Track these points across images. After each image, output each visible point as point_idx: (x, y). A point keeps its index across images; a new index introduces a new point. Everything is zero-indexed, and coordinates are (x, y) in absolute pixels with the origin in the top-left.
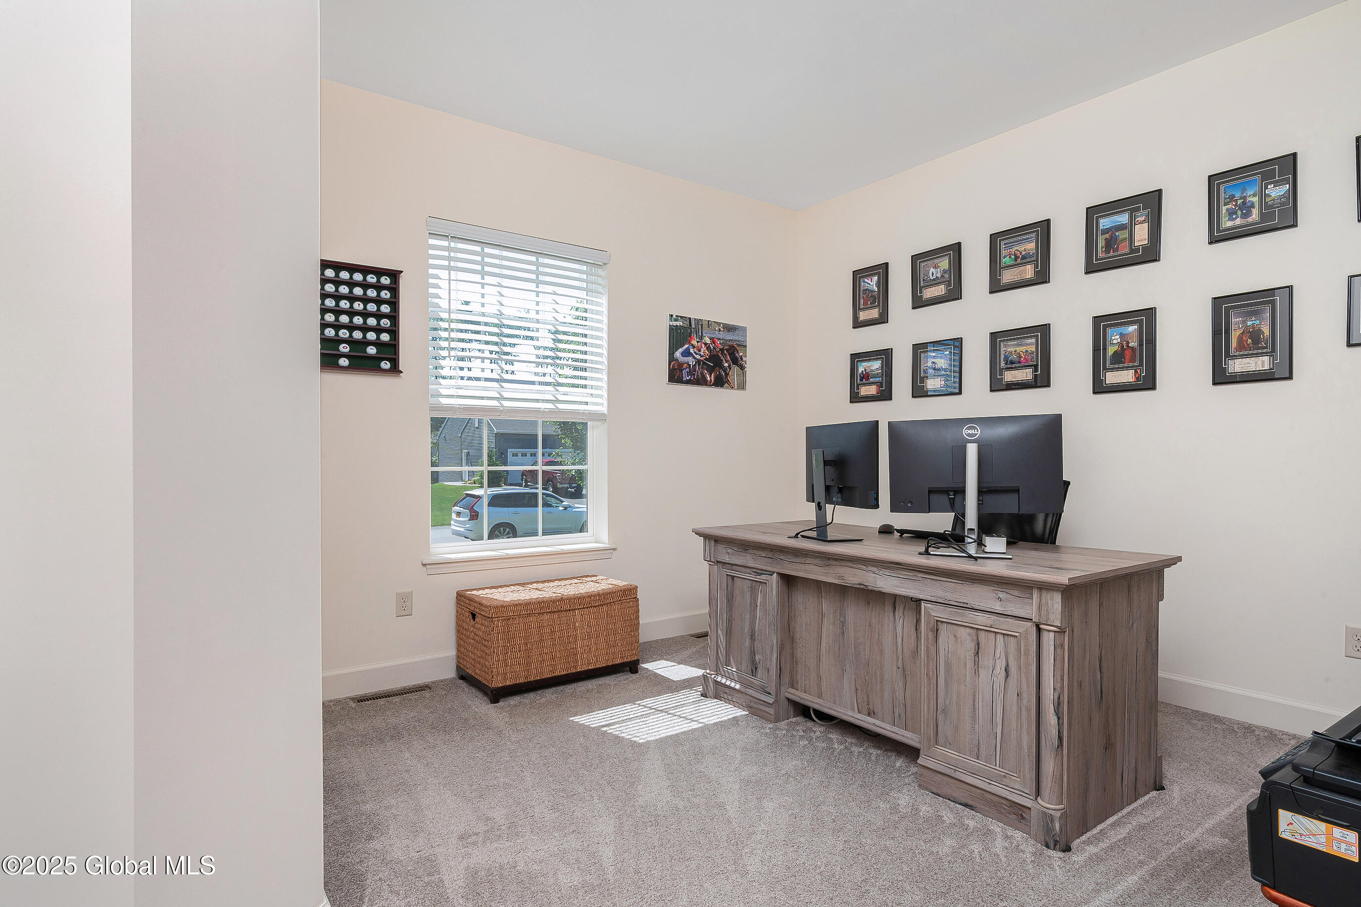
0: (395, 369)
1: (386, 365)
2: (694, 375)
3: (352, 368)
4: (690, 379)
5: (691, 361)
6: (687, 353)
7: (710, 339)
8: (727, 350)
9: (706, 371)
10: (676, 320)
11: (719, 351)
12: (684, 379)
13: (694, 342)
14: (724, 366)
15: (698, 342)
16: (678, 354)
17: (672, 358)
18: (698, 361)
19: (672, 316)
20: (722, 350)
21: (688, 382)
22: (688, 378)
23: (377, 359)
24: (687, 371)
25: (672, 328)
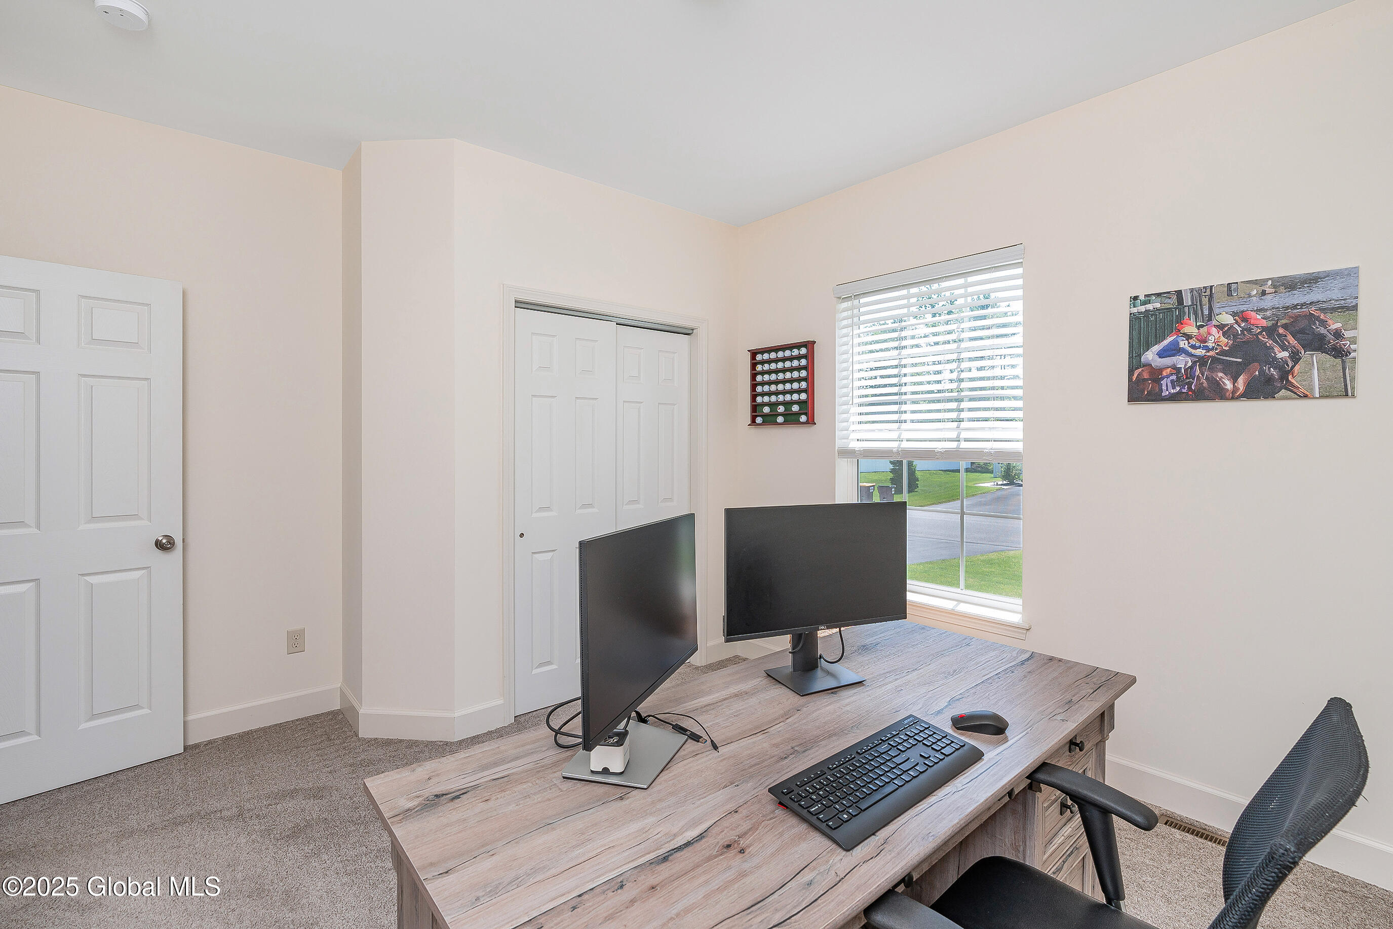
0: (811, 421)
1: (803, 418)
2: (1190, 384)
3: (785, 423)
4: (1180, 393)
5: (1182, 362)
6: (1173, 350)
7: (1234, 314)
8: (1285, 326)
9: (1220, 374)
10: (1144, 303)
11: (1260, 333)
12: (1164, 394)
13: (1191, 329)
14: (1275, 358)
15: (1199, 327)
16: (1150, 356)
17: (1135, 362)
18: (1202, 361)
19: (1136, 298)
20: (1271, 331)
21: (1173, 398)
22: (1172, 391)
23: (798, 414)
24: (1172, 381)
25: (1134, 319)
